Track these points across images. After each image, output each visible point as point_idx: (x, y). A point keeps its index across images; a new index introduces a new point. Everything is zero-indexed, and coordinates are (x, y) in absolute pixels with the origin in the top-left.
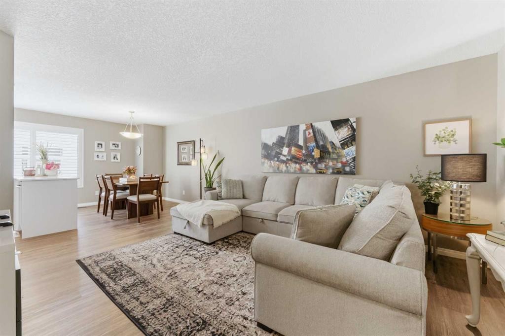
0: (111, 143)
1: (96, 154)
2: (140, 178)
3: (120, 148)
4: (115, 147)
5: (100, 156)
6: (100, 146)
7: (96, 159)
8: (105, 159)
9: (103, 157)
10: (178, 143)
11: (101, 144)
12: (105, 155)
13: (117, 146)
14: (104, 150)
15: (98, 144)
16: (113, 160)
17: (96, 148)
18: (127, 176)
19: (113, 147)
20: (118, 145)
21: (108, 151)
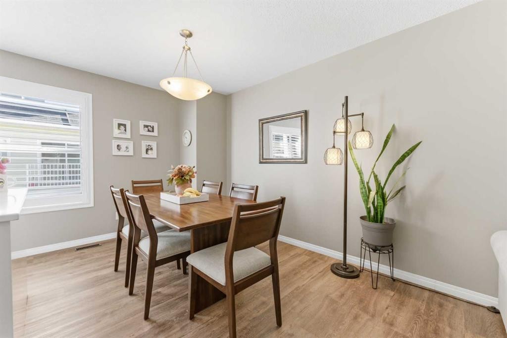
0: (142, 123)
1: (115, 143)
2: (241, 208)
3: (155, 133)
4: (149, 131)
5: (123, 148)
6: (122, 127)
7: (115, 152)
8: (131, 153)
9: (128, 147)
10: (260, 120)
11: (125, 126)
12: (131, 145)
13: (151, 129)
14: (129, 137)
15: (120, 125)
16: (144, 155)
17: (116, 132)
18: (177, 189)
19: (143, 132)
20: (153, 128)
21: (136, 138)
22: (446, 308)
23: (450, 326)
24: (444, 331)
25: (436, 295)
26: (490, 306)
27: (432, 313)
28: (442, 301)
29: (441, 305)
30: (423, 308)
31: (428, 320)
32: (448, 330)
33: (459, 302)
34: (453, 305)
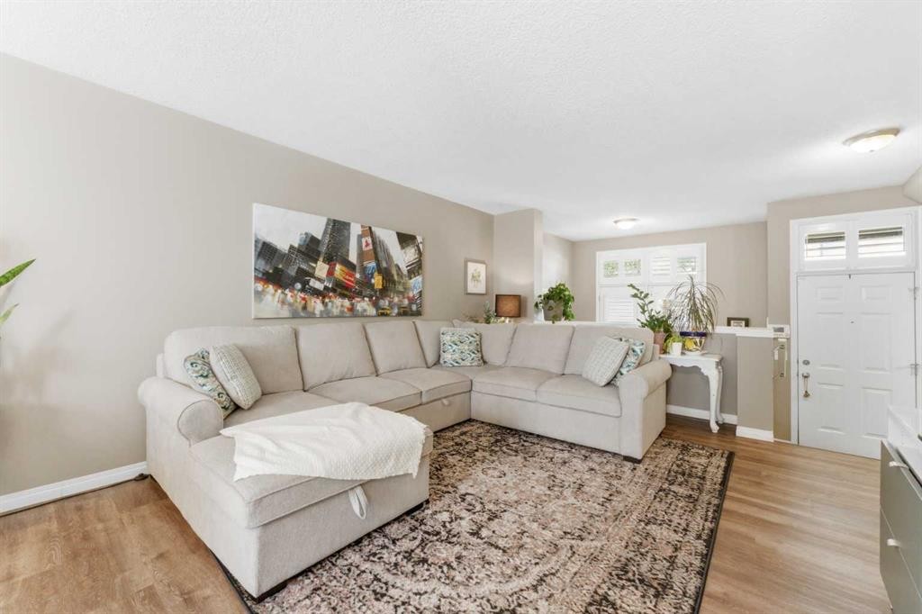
22: (87, 507)
23: (101, 520)
24: (96, 530)
25: (66, 503)
26: (137, 475)
27: (71, 524)
28: (79, 503)
29: (79, 509)
30: (54, 526)
31: (69, 535)
32: (100, 526)
33: (100, 492)
34: (94, 499)
